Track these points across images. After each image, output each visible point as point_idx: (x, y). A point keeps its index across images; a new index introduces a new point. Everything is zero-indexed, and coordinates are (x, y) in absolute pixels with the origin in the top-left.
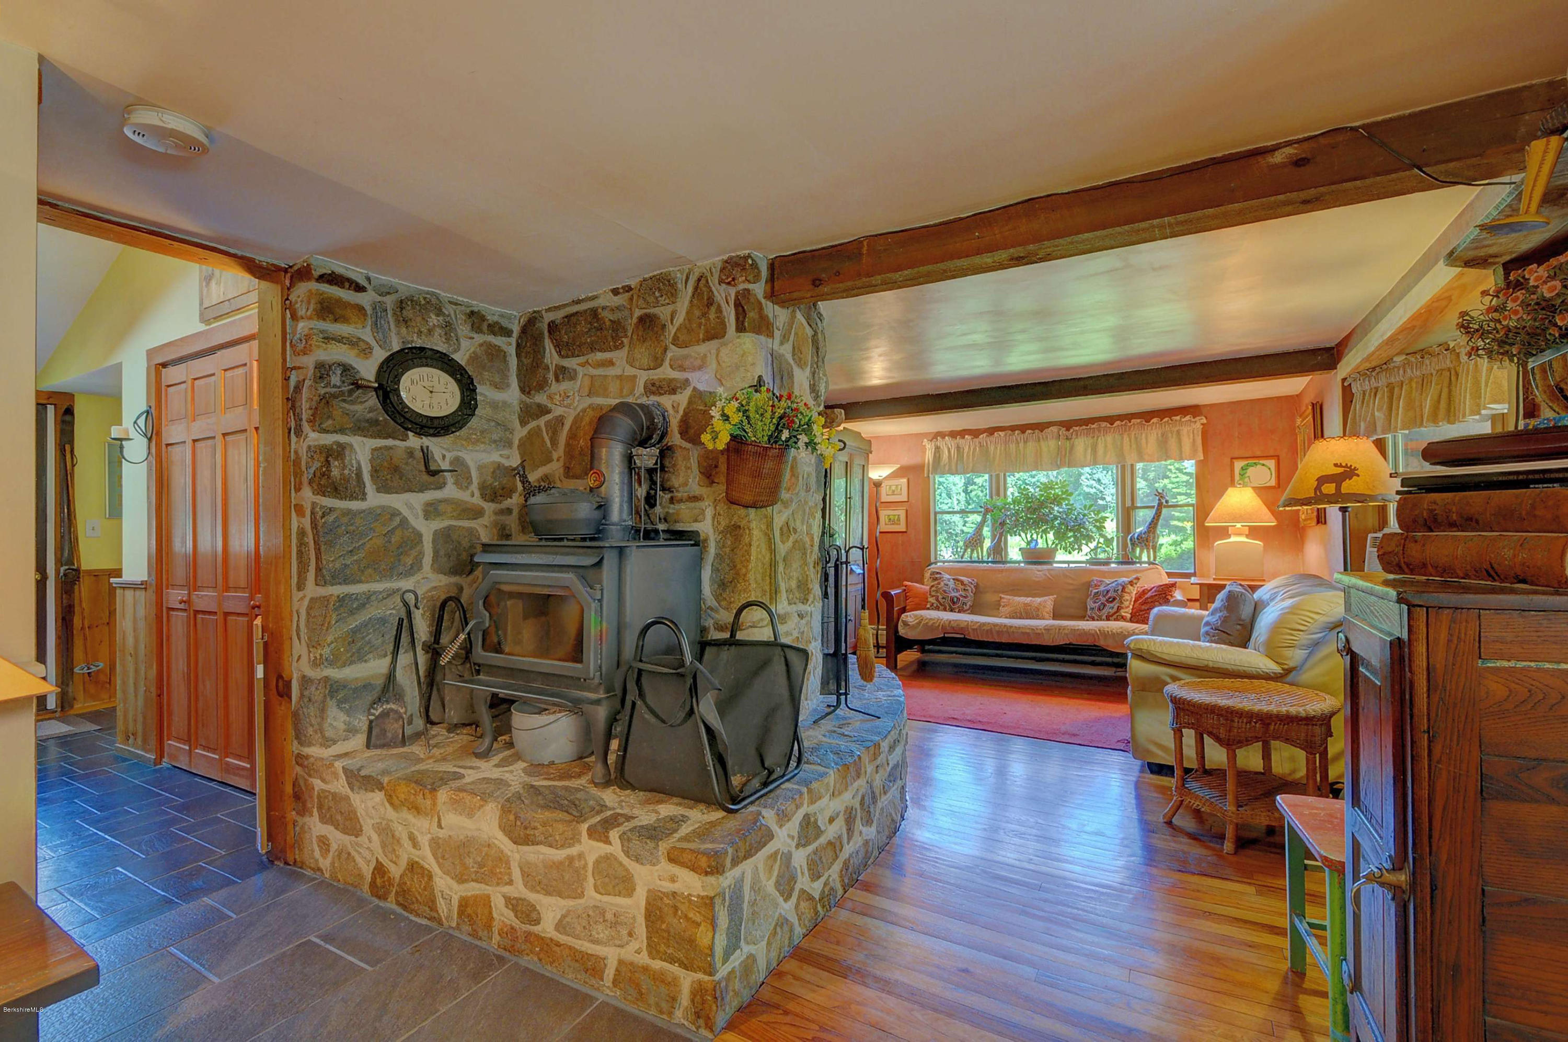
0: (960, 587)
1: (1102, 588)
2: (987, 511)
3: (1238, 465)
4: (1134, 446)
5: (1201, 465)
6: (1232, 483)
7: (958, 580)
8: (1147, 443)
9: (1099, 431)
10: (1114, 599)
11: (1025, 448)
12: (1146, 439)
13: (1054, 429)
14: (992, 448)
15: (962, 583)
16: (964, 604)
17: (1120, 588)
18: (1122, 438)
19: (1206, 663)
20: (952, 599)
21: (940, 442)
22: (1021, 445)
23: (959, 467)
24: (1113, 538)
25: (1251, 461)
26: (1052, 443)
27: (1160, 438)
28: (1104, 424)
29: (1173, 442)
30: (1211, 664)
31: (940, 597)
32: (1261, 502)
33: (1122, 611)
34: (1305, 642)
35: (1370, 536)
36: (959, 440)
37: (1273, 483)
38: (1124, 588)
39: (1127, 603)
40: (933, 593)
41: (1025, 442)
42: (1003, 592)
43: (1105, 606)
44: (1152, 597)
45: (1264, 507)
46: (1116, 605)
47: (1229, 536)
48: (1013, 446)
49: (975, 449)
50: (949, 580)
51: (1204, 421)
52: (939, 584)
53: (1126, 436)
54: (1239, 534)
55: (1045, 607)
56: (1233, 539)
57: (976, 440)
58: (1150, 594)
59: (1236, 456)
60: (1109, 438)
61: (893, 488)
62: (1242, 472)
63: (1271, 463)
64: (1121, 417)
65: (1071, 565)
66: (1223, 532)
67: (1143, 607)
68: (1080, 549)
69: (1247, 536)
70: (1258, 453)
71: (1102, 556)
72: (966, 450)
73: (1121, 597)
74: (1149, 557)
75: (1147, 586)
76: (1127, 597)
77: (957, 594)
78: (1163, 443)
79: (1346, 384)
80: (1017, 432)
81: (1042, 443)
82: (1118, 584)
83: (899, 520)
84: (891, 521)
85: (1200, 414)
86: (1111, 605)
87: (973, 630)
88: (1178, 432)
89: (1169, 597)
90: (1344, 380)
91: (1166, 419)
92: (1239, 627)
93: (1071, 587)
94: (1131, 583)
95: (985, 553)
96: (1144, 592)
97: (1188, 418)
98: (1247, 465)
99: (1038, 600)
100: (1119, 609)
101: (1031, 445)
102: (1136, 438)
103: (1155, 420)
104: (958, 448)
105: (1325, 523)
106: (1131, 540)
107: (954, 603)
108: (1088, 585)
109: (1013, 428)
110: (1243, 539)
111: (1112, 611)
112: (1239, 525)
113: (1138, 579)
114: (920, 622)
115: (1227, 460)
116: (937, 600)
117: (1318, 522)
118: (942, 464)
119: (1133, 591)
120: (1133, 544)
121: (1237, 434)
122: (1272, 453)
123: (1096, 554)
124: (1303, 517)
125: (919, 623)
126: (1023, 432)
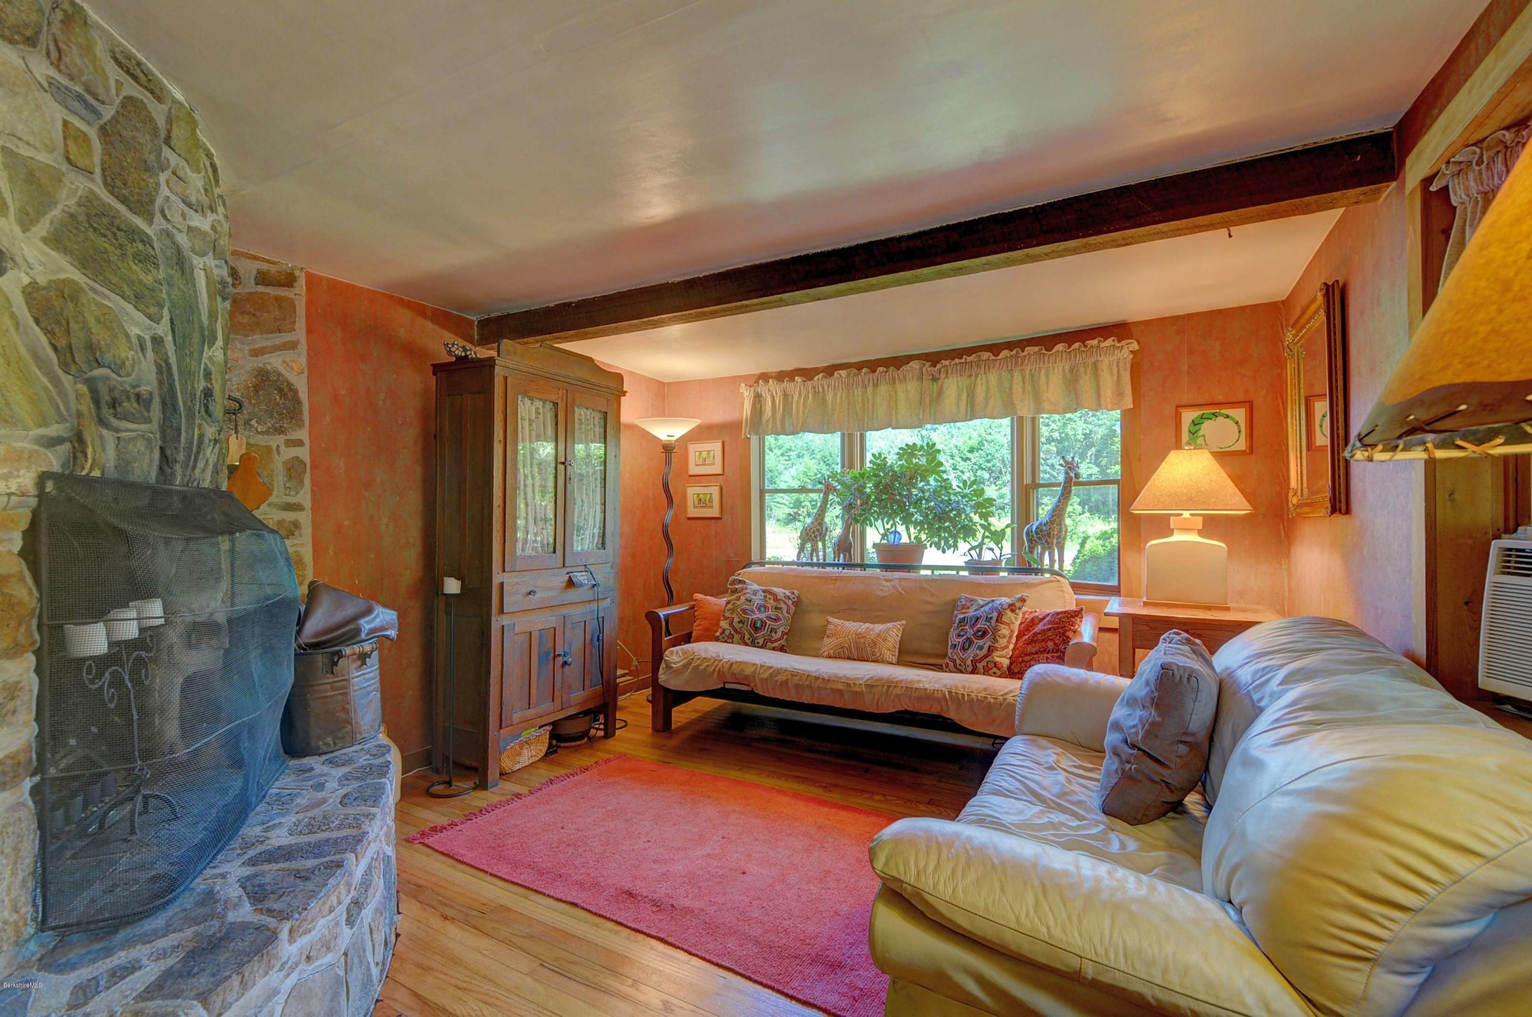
0: (771, 603)
1: (971, 613)
2: (829, 489)
3: (1188, 416)
4: (1029, 388)
5: (1129, 418)
6: (1178, 446)
7: (770, 593)
8: (1047, 384)
9: (979, 366)
10: (985, 633)
11: (874, 394)
12: (1048, 378)
13: (915, 365)
14: (830, 397)
15: (776, 598)
16: (773, 630)
17: (995, 615)
18: (1012, 376)
19: (1075, 963)
20: (754, 624)
21: (762, 388)
22: (870, 390)
23: (787, 423)
24: (1003, 531)
25: (1208, 411)
26: (912, 387)
27: (1068, 375)
28: (986, 355)
29: (1086, 381)
30: (1090, 971)
31: (736, 620)
32: (1225, 476)
33: (996, 654)
34: (1416, 951)
35: (1496, 546)
36: (787, 384)
37: (1242, 445)
38: (1000, 615)
39: (1003, 642)
40: (727, 614)
41: (876, 385)
42: (832, 613)
43: (971, 642)
44: (1043, 631)
45: (1230, 483)
46: (986, 642)
47: (1170, 532)
48: (858, 392)
49: (807, 397)
50: (755, 593)
51: (1135, 346)
52: (738, 599)
53: (1017, 373)
54: (1185, 529)
55: (885, 640)
56: (1177, 537)
57: (809, 383)
58: (1040, 627)
59: (1185, 403)
60: (993, 377)
61: (704, 455)
62: (1193, 429)
63: (1239, 414)
64: (1010, 345)
65: (936, 573)
66: (1162, 526)
67: (1030, 649)
68: (955, 546)
69: (1200, 533)
70: (1220, 398)
71: (987, 556)
72: (796, 398)
73: (995, 630)
74: (1052, 561)
75: (1041, 611)
76: (1005, 631)
77: (762, 616)
78: (1072, 381)
79: (1433, 188)
80: (864, 370)
81: (898, 385)
82: (992, 609)
83: (711, 500)
84: (702, 503)
85: (1130, 336)
86: (980, 642)
87: (762, 680)
88: (1095, 366)
89: (1070, 634)
90: (1428, 181)
91: (1077, 345)
92: (1183, 749)
93: (931, 608)
94: (1012, 608)
95: (829, 550)
96: (1033, 622)
97: (1109, 342)
98: (1202, 417)
99: (878, 628)
100: (991, 650)
101: (883, 389)
102: (1032, 376)
103: (1060, 347)
104: (786, 395)
105: (1348, 511)
106: (1027, 534)
107: (756, 629)
108: (953, 605)
109: (859, 366)
110: (1194, 538)
111: (981, 654)
112: (1186, 514)
113: (1023, 600)
114: (689, 664)
115: (1170, 410)
116: (731, 624)
117: (1334, 510)
118: (764, 419)
119: (1016, 621)
120: (1030, 541)
121: (1185, 368)
122: (1241, 397)
123: (980, 555)
124: (1295, 501)
125: (686, 666)
126: (874, 371)
